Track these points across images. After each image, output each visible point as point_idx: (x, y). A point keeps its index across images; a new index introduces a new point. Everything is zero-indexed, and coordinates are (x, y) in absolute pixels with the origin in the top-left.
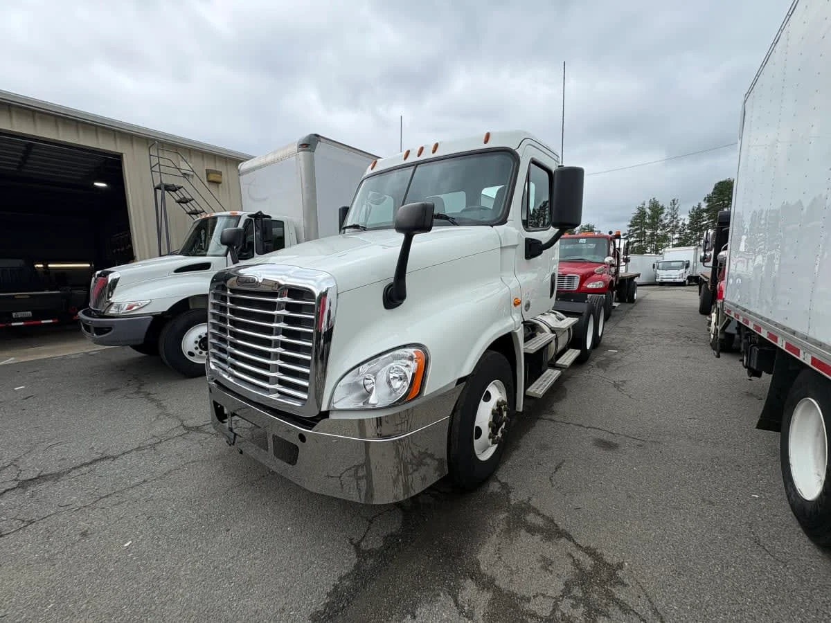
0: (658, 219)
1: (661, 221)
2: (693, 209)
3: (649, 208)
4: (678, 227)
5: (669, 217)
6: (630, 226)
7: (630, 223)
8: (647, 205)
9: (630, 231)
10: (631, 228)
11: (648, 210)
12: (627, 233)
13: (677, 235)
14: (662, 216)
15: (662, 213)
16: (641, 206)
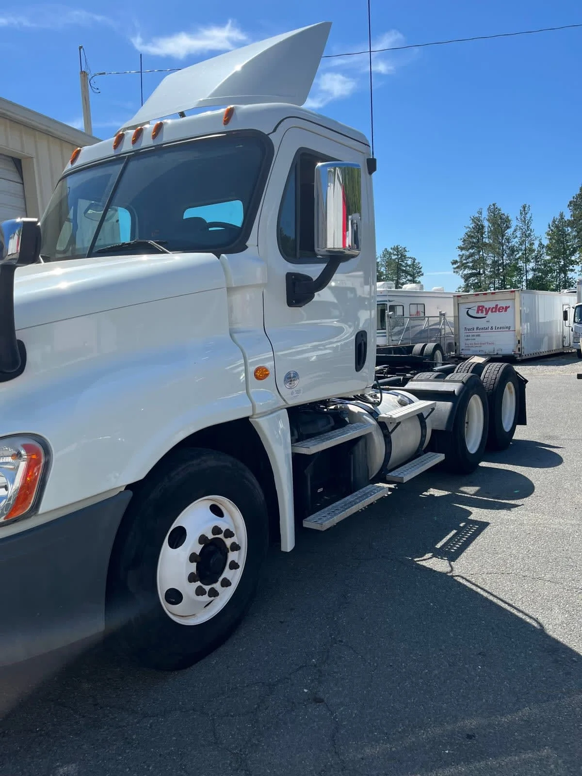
0: (503, 236)
1: (508, 240)
2: (554, 222)
3: (488, 220)
4: (534, 251)
5: (518, 234)
6: (462, 249)
7: (461, 244)
8: (485, 214)
9: (461, 256)
10: (464, 252)
11: (486, 224)
12: (458, 259)
13: (532, 265)
14: (509, 232)
15: (508, 227)
16: (477, 215)
